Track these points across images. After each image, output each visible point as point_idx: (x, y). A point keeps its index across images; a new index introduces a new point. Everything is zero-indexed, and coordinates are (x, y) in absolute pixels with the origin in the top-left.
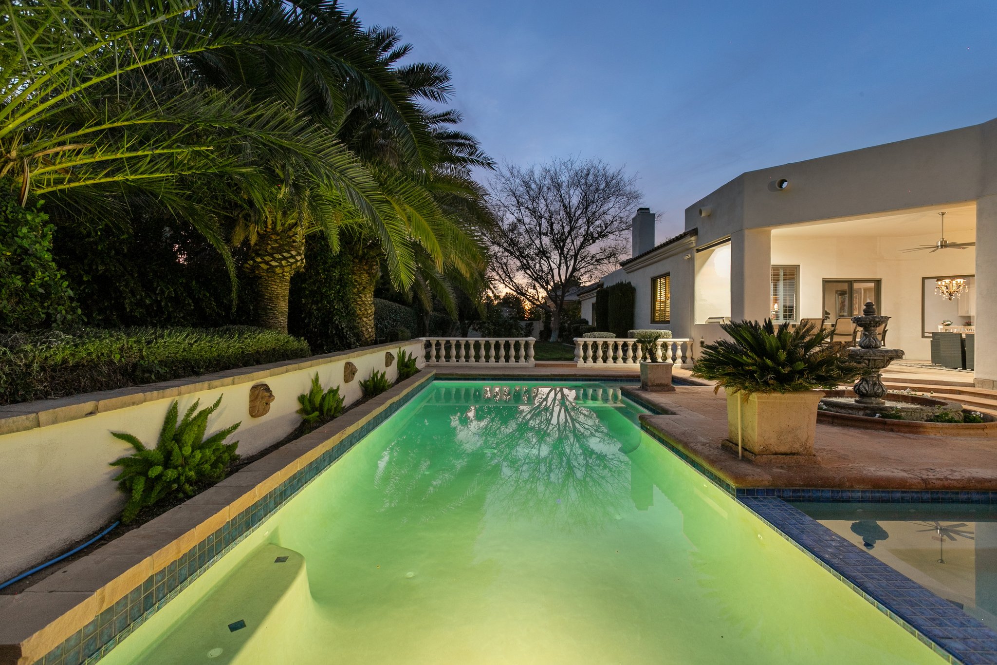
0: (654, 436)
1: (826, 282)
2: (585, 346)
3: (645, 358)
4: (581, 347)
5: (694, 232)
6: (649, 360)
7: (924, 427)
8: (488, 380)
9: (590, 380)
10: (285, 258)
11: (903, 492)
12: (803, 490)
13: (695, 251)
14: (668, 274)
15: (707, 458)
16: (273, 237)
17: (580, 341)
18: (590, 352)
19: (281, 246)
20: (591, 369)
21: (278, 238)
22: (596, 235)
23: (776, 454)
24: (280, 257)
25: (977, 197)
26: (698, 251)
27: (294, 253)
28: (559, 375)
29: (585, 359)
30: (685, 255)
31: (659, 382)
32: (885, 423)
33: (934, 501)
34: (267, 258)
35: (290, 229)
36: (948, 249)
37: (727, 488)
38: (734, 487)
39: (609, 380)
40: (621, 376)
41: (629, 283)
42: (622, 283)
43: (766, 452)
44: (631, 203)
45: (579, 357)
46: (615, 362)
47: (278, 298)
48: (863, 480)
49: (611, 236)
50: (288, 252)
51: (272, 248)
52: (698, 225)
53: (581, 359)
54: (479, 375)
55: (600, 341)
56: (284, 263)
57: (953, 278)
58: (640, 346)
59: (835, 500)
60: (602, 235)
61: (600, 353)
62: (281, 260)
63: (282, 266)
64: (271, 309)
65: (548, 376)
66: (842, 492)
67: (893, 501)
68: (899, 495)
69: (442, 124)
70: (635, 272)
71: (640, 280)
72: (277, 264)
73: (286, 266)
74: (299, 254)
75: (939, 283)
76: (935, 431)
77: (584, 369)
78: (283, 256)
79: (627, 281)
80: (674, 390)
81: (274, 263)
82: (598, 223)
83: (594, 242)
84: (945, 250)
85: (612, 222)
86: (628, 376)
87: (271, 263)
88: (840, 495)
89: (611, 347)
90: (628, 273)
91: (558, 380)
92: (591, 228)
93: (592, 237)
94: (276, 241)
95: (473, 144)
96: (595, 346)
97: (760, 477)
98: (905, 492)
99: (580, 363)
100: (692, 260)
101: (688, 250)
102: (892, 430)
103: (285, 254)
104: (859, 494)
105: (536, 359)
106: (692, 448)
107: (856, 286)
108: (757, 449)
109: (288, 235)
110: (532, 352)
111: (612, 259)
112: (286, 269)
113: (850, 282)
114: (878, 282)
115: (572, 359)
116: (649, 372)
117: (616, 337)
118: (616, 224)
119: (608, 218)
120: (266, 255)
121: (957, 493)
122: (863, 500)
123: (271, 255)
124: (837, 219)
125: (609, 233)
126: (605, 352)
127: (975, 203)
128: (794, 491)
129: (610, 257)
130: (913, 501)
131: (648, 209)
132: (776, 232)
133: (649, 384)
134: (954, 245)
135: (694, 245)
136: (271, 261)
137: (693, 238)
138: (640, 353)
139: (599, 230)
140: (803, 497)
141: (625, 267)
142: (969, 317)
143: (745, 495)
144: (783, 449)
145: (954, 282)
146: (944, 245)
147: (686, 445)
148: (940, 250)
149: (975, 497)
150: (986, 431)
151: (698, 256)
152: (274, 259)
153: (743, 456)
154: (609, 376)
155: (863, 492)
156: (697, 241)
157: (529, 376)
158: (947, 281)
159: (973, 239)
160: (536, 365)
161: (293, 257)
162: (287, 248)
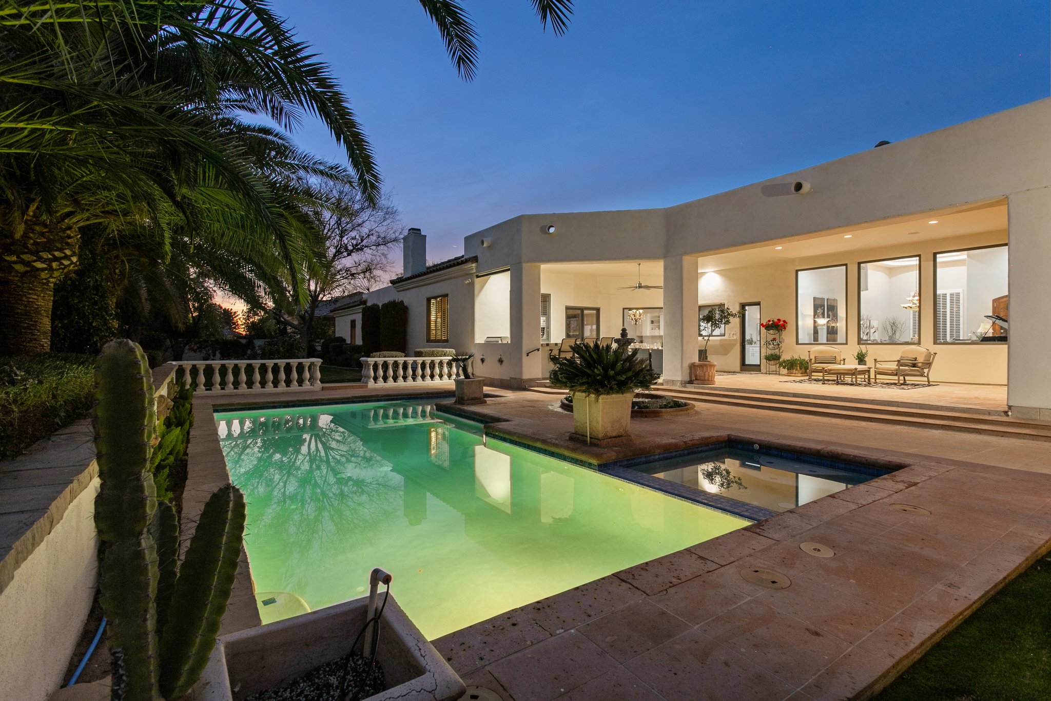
0: (504, 440)
1: (568, 308)
2: (376, 367)
3: (458, 375)
4: (372, 367)
5: (475, 259)
6: (462, 377)
7: (661, 412)
8: (280, 407)
9: (392, 400)
10: (56, 259)
11: (676, 451)
12: (632, 459)
13: (475, 277)
14: (447, 295)
15: (568, 448)
16: (37, 228)
17: (371, 360)
18: (381, 372)
19: (49, 241)
20: (382, 389)
21: (46, 230)
22: (350, 248)
23: (611, 438)
24: (50, 256)
25: (664, 257)
26: (478, 277)
27: (68, 252)
28: (361, 397)
29: (375, 379)
30: (466, 280)
31: (473, 396)
32: (642, 412)
33: (689, 454)
34: (26, 257)
35: (63, 220)
36: (642, 289)
37: (589, 466)
38: (596, 464)
39: (410, 399)
40: (421, 394)
41: (402, 302)
42: (394, 301)
43: (606, 437)
44: (387, 219)
45: (369, 377)
46: (405, 381)
47: (39, 313)
48: (659, 447)
49: (366, 250)
50: (61, 250)
51: (35, 243)
52: (479, 254)
53: (372, 380)
54: (268, 403)
55: (390, 360)
56: (55, 265)
57: (637, 309)
58: (454, 364)
59: (647, 462)
60: (358, 248)
61: (391, 372)
62: (51, 261)
63: (51, 269)
64: (28, 328)
65: (348, 398)
66: (650, 456)
67: (672, 457)
68: (674, 454)
69: (238, 112)
70: (407, 291)
71: (412, 298)
72: (45, 266)
73: (56, 270)
74: (74, 254)
75: (630, 312)
76: (667, 413)
77: (375, 390)
78: (53, 255)
79: (400, 300)
80: (485, 402)
81: (39, 265)
82: (353, 234)
83: (349, 255)
84: (641, 289)
85: (369, 235)
86: (428, 393)
87: (34, 264)
88: (649, 459)
89: (401, 367)
90: (398, 291)
91: (360, 402)
92: (344, 239)
93: (346, 249)
94: (42, 234)
95: (286, 144)
96: (385, 366)
97: (610, 455)
98: (677, 451)
99: (371, 384)
100: (472, 284)
101: (468, 275)
102: (646, 417)
103: (57, 254)
104: (657, 457)
105: (322, 381)
106: (551, 443)
107: (586, 312)
108: (600, 436)
109: (61, 228)
110: (319, 375)
111: (367, 274)
112: (56, 274)
113: (582, 309)
114: (598, 310)
115: (359, 380)
116: (465, 388)
117: (405, 357)
118: (374, 238)
119: (365, 230)
120: (26, 253)
121: (697, 448)
122: (659, 460)
123: (36, 253)
124: (586, 262)
125: (366, 247)
126: (395, 372)
127: (663, 260)
128: (628, 460)
129: (366, 272)
130: (680, 456)
131: (419, 230)
132: (544, 267)
133: (466, 398)
134: (647, 287)
135: (474, 271)
136: (35, 261)
137: (474, 265)
138: (454, 370)
139: (354, 242)
140: (632, 463)
141: (395, 285)
142: (642, 336)
143: (604, 468)
144: (614, 434)
145: (638, 312)
146: (640, 287)
147: (544, 442)
148: (637, 290)
149: (705, 448)
150: (688, 411)
151: (478, 281)
152: (40, 259)
153: (590, 443)
154: (410, 395)
155: (659, 454)
156: (477, 267)
157: (329, 399)
158: (634, 311)
159: (662, 285)
160: (323, 389)
161: (67, 257)
162: (59, 245)
